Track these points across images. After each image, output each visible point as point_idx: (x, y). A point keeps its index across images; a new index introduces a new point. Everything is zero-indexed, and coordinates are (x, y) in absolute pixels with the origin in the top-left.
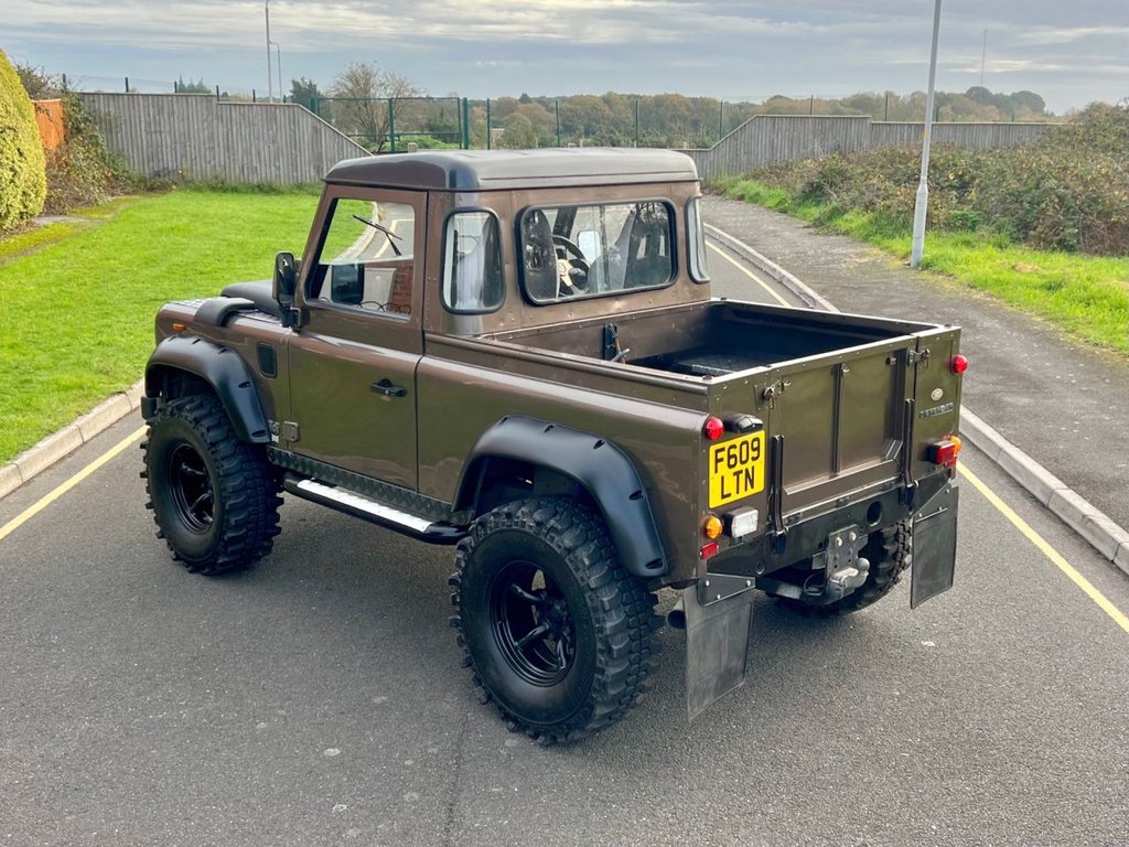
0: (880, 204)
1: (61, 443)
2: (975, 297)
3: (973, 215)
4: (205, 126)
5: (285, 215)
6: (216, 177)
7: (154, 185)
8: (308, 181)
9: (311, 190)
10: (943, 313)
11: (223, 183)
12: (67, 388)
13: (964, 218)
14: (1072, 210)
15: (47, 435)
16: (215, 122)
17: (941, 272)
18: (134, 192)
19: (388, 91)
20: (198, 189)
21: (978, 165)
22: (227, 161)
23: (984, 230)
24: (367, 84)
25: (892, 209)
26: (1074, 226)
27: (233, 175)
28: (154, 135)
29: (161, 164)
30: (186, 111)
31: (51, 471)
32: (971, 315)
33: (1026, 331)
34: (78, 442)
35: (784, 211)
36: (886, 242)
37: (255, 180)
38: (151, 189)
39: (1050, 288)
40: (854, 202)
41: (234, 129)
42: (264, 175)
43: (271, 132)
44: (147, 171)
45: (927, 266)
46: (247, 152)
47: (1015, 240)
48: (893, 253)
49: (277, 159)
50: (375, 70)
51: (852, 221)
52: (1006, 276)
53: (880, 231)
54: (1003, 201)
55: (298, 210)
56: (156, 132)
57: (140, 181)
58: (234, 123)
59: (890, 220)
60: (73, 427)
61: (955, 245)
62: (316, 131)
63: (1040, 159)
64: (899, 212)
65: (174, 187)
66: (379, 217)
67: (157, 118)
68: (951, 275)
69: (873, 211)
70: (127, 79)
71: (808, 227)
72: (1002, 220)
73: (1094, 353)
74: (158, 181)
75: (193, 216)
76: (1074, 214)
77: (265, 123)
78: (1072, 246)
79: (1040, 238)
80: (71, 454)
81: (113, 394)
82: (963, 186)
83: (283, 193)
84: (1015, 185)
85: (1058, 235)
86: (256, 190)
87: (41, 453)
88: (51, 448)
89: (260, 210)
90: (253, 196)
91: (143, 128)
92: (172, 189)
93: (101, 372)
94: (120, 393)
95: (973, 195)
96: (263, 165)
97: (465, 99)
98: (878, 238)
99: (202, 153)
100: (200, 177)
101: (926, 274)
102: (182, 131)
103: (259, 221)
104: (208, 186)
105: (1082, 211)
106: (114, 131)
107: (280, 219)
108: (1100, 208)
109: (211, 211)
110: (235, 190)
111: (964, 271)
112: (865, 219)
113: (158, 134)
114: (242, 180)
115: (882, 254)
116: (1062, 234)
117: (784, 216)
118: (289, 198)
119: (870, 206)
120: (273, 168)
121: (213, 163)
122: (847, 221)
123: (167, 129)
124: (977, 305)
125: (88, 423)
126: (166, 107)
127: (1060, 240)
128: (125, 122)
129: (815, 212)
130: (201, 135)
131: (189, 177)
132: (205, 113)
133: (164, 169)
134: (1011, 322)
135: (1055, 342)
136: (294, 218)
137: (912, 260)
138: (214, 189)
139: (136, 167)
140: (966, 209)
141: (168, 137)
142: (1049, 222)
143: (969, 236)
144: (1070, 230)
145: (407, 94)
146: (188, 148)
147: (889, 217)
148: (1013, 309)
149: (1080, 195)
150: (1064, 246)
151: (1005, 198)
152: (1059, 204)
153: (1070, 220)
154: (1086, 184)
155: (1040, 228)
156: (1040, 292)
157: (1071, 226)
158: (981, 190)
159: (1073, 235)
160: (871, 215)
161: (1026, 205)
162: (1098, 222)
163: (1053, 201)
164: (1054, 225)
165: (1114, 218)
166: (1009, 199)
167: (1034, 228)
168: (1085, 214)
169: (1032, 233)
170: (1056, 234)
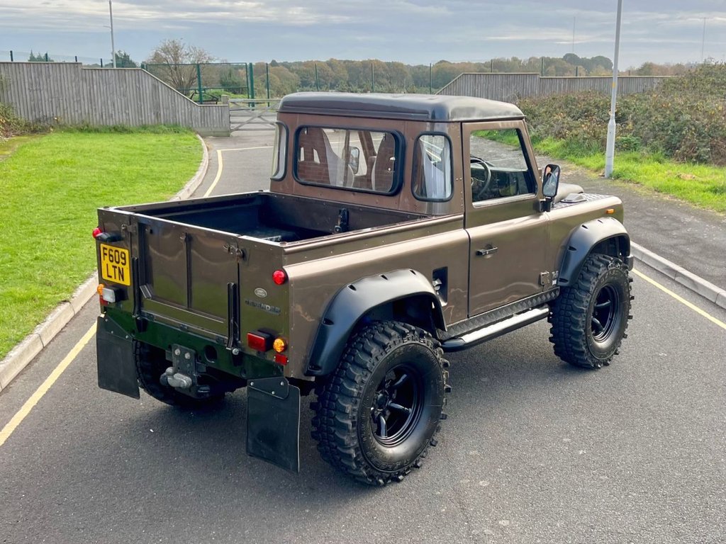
0: (567, 133)
1: (28, 350)
2: (665, 198)
3: (633, 139)
4: (74, 85)
5: (141, 149)
6: (83, 122)
7: (36, 128)
8: (150, 123)
9: (152, 130)
10: (651, 212)
11: (88, 126)
12: (22, 301)
13: (629, 142)
14: (703, 135)
15: (16, 345)
16: (81, 83)
17: (630, 181)
18: (22, 134)
19: (192, 59)
20: (70, 131)
21: (626, 105)
22: (90, 110)
23: (645, 150)
24: (176, 54)
25: (578, 137)
27: (95, 120)
28: (35, 92)
29: (41, 113)
30: (58, 75)
31: (25, 377)
32: (674, 213)
33: (719, 224)
34: (39, 348)
35: (494, 139)
36: (579, 160)
37: (111, 123)
38: (34, 131)
39: (716, 191)
40: (546, 132)
41: (95, 86)
42: (117, 120)
43: (122, 89)
44: (31, 119)
45: (618, 177)
46: (105, 103)
47: (668, 157)
48: (588, 167)
49: (127, 108)
50: (182, 44)
51: (548, 145)
52: (675, 182)
53: (572, 152)
54: (653, 130)
55: (149, 145)
56: (36, 90)
57: (26, 126)
58: (95, 83)
59: (579, 145)
60: (35, 336)
61: (628, 160)
62: (155, 88)
63: (674, 101)
64: (585, 139)
65: (52, 130)
66: (208, 148)
67: (37, 79)
68: (638, 183)
70: (11, 52)
71: (516, 150)
72: (655, 142)
74: (40, 126)
75: (74, 151)
76: (704, 137)
77: (117, 81)
78: (705, 160)
79: (684, 155)
80: (36, 359)
81: (59, 303)
82: (619, 120)
83: (132, 132)
84: (660, 119)
85: (696, 152)
86: (113, 130)
87: (14, 362)
88: (21, 356)
89: (121, 145)
90: (110, 135)
91: (27, 87)
92: (50, 131)
93: (45, 284)
94: (65, 301)
95: (630, 126)
96: (117, 112)
97: (251, 64)
98: (572, 157)
99: (72, 105)
100: (70, 123)
101: (619, 182)
102: (56, 89)
103: (123, 154)
104: (77, 129)
105: (710, 135)
106: (5, 89)
107: (138, 151)
108: (721, 133)
109: (86, 147)
110: (97, 131)
111: (647, 180)
112: (558, 144)
113: (38, 92)
114: (101, 123)
115: (580, 168)
116: (698, 152)
117: (494, 143)
118: (138, 136)
119: (559, 135)
120: (124, 114)
121: (80, 112)
122: (544, 145)
123: (45, 87)
124: (670, 205)
125: (46, 330)
126: (43, 70)
127: (697, 156)
128: (13, 83)
130: (71, 91)
131: (62, 122)
132: (73, 75)
133: (43, 116)
134: (704, 217)
136: (147, 150)
137: (605, 172)
138: (81, 130)
139: (23, 117)
141: (46, 93)
142: (688, 143)
143: (634, 154)
144: (705, 149)
145: (205, 61)
146: (61, 101)
147: (578, 142)
148: (698, 207)
149: (707, 124)
150: (700, 160)
151: (654, 128)
152: (695, 131)
153: (703, 142)
154: (711, 117)
155: (683, 148)
156: (711, 195)
157: (705, 146)
158: (635, 122)
159: (707, 153)
160: (562, 141)
161: (670, 133)
162: (721, 143)
163: (690, 129)
164: (693, 146)
166: (658, 128)
167: (679, 148)
168: (712, 137)
169: (677, 151)
170: (694, 152)
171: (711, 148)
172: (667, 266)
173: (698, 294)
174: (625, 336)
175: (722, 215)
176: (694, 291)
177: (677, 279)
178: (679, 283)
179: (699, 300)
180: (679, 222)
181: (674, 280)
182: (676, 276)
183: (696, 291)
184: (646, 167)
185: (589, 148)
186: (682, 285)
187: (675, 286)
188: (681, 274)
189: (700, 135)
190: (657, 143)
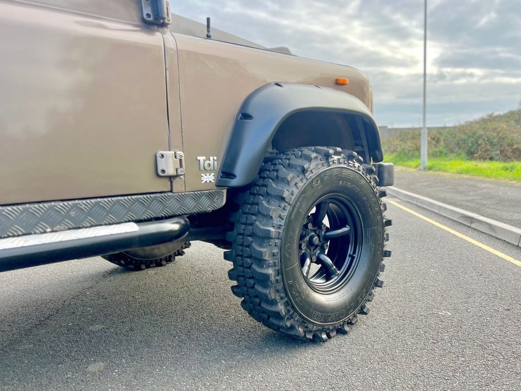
0: (399, 149)
2: (465, 177)
3: (444, 150)
13: (441, 152)
14: (494, 144)
17: (439, 170)
23: (452, 156)
26: (497, 150)
32: (472, 183)
33: (512, 187)
36: (406, 163)
45: (430, 169)
48: (410, 166)
53: (401, 159)
59: (406, 155)
64: (409, 151)
68: (445, 171)
69: (396, 152)
76: (495, 145)
78: (496, 159)
79: (480, 157)
84: (463, 136)
85: (489, 155)
95: (442, 143)
98: (401, 162)
101: (430, 172)
105: (498, 143)
108: (507, 142)
111: (452, 169)
112: (393, 156)
115: (405, 168)
116: (491, 154)
119: (394, 151)
124: (469, 179)
134: (498, 184)
137: (421, 167)
140: (441, 149)
142: (483, 150)
143: (445, 158)
144: (496, 152)
147: (405, 153)
148: (492, 179)
149: (496, 137)
150: (492, 159)
151: (459, 142)
152: (488, 141)
153: (494, 148)
154: (498, 133)
155: (479, 153)
156: (503, 172)
157: (495, 151)
158: (445, 141)
159: (497, 155)
160: (395, 154)
161: (470, 145)
162: (507, 148)
163: (484, 140)
164: (486, 151)
165: (515, 146)
166: (460, 142)
167: (476, 153)
168: (501, 145)
169: (475, 155)
170: (488, 155)
171: (501, 152)
172: (463, 214)
173: (497, 238)
174: (378, 284)
175: (513, 182)
176: (492, 235)
177: (473, 226)
178: (475, 229)
179: (499, 244)
180: (477, 187)
181: (470, 227)
182: (471, 223)
183: (494, 234)
184: (453, 163)
185: (413, 156)
186: (478, 231)
187: (470, 232)
188: (476, 219)
189: (491, 144)
190: (460, 151)
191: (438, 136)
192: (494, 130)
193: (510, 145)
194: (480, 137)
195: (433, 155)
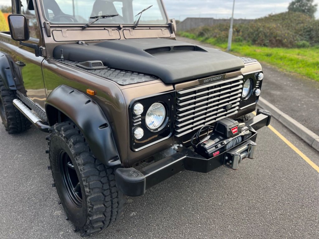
0: (218, 36)
3: (241, 38)
13: (239, 39)
17: (236, 52)
21: (241, 27)
23: (244, 42)
25: (221, 37)
26: (268, 40)
35: (194, 39)
36: (220, 45)
39: (268, 56)
40: (211, 36)
45: (232, 51)
47: (253, 44)
48: (222, 48)
52: (255, 53)
53: (218, 42)
54: (248, 35)
61: (238, 45)
64: (223, 38)
68: (239, 53)
73: (291, 75)
78: (267, 45)
79: (259, 44)
82: (238, 31)
84: (252, 31)
95: (241, 33)
98: (218, 44)
111: (242, 52)
112: (214, 40)
119: (215, 37)
122: (210, 40)
129: (202, 39)
135: (277, 71)
137: (228, 49)
140: (239, 37)
142: (261, 39)
143: (241, 43)
147: (220, 39)
149: (269, 32)
150: (265, 45)
152: (264, 34)
154: (270, 30)
155: (259, 41)
156: (266, 57)
158: (243, 32)
159: (267, 43)
160: (216, 39)
161: (255, 35)
162: (274, 39)
163: (262, 34)
164: (262, 40)
165: (278, 38)
166: (250, 34)
167: (257, 41)
168: (270, 37)
169: (257, 42)
170: (263, 42)
175: (268, 64)
184: (244, 47)
185: (224, 41)
189: (266, 36)
190: (249, 39)
191: (240, 28)
192: (268, 28)
193: (275, 37)
194: (261, 32)
195: (235, 41)
